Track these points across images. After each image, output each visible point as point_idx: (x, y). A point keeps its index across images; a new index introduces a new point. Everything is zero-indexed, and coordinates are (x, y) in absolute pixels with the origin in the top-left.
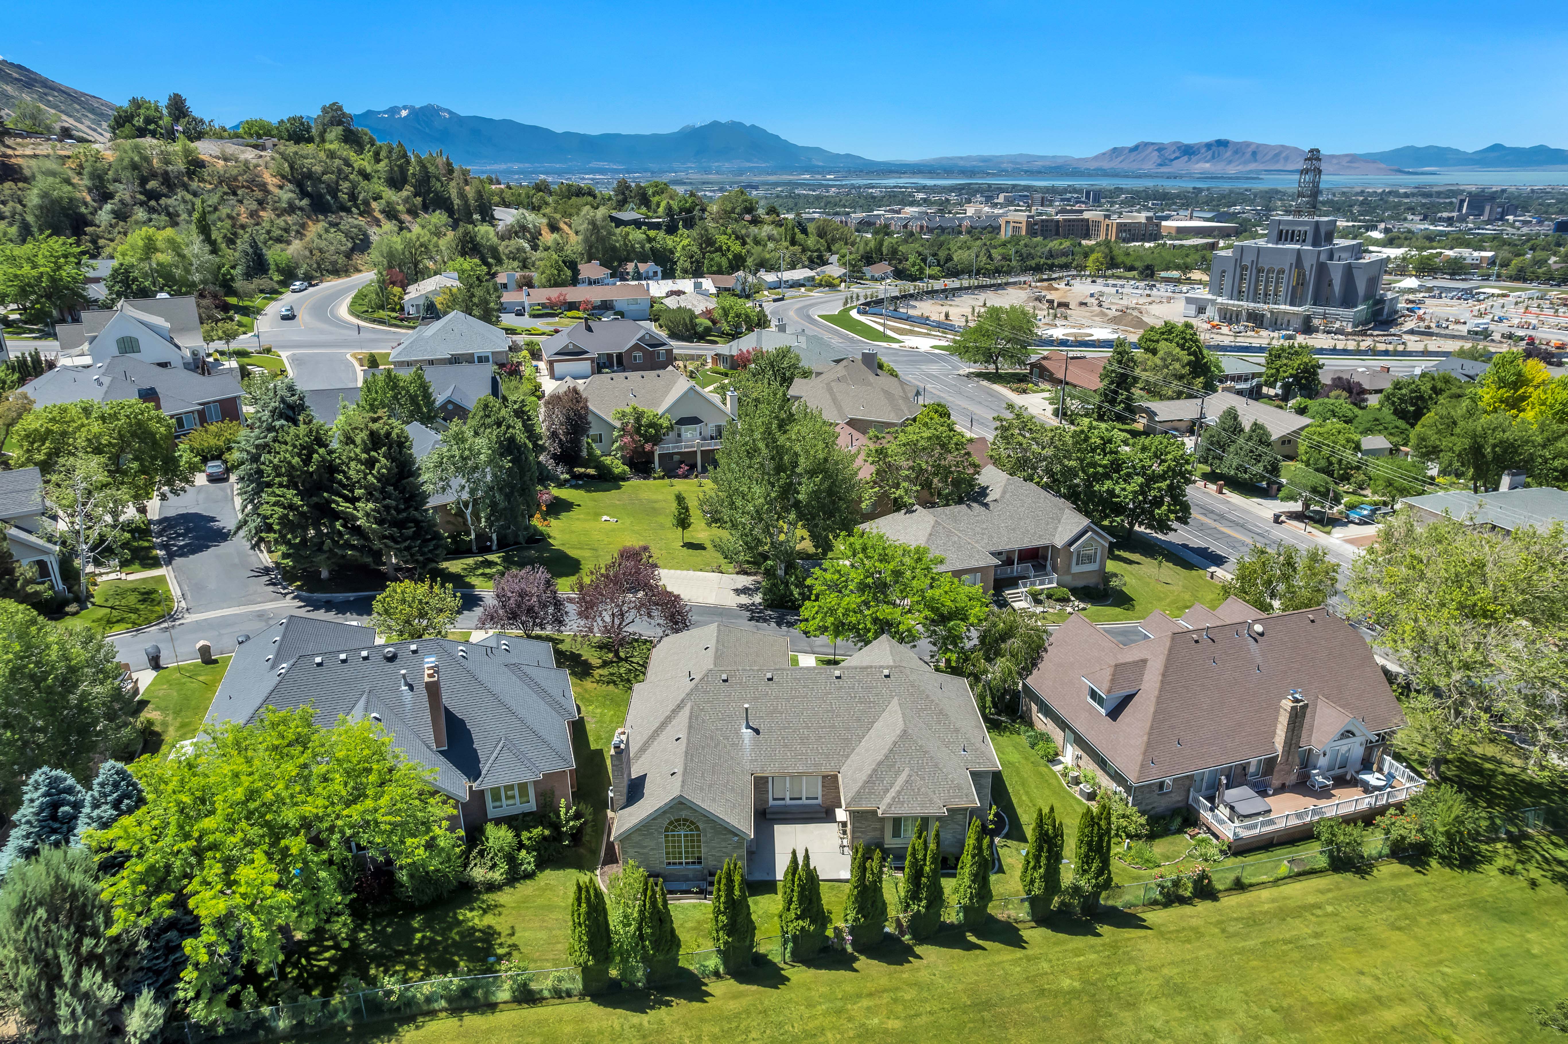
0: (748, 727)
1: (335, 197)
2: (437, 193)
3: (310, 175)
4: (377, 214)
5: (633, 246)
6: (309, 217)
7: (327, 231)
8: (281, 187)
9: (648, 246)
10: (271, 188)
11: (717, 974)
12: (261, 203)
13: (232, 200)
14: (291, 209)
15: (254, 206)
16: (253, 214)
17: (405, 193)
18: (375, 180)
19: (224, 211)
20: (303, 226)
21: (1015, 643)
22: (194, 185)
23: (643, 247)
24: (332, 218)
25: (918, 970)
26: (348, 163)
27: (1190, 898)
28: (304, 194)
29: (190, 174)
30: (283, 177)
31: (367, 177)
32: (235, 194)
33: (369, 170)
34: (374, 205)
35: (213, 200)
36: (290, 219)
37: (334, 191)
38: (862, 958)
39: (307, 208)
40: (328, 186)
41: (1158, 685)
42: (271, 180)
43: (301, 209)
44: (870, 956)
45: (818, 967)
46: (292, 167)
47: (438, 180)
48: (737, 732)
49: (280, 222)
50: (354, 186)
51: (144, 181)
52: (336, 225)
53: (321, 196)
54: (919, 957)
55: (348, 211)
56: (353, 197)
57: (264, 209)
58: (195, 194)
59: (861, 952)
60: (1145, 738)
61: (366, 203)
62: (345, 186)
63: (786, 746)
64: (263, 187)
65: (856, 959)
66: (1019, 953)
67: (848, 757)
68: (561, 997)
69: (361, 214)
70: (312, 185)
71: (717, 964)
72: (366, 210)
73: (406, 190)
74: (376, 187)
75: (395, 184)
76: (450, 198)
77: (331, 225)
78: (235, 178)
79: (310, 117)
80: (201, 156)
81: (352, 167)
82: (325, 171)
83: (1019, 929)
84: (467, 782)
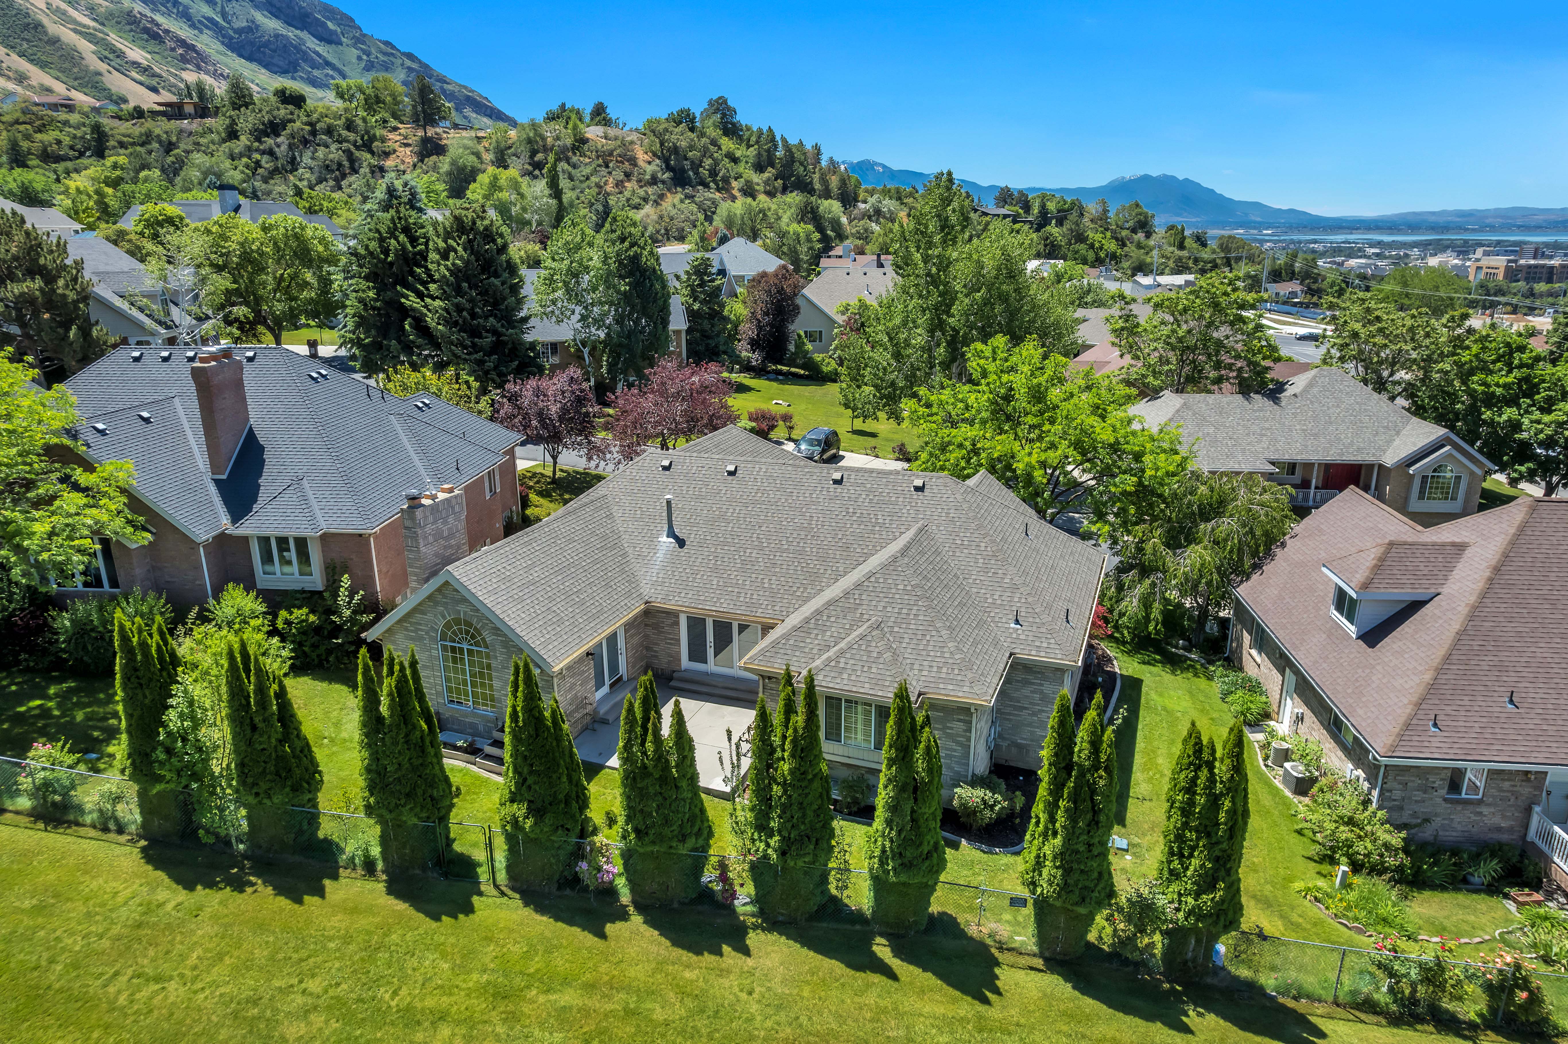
0: (671, 534)
1: (697, 173)
2: (798, 177)
3: (675, 150)
4: (735, 192)
6: (669, 190)
7: (682, 201)
8: (650, 162)
10: (641, 163)
11: (369, 867)
12: (628, 175)
13: (604, 171)
14: (654, 181)
15: (621, 177)
16: (619, 184)
17: (767, 175)
18: (743, 164)
19: (594, 179)
20: (662, 197)
21: (1221, 525)
22: (575, 159)
24: (689, 190)
26: (714, 143)
27: (1469, 1025)
28: (669, 168)
29: (574, 149)
30: (655, 154)
31: (735, 160)
32: (607, 167)
33: (738, 154)
34: (734, 184)
35: (587, 170)
36: (650, 190)
37: (696, 166)
38: (637, 919)
39: (669, 182)
40: (692, 163)
42: (642, 156)
43: (663, 182)
44: (651, 922)
45: (541, 909)
46: (662, 144)
47: (801, 164)
48: (653, 540)
49: (641, 192)
50: (716, 162)
51: (534, 153)
52: (692, 197)
53: (683, 171)
54: (746, 952)
55: (706, 186)
56: (713, 173)
57: (629, 181)
58: (574, 166)
59: (640, 908)
61: (726, 180)
62: (708, 162)
63: (716, 570)
64: (633, 161)
65: (623, 916)
68: (104, 830)
69: (719, 190)
70: (676, 159)
71: (376, 851)
72: (724, 186)
73: (769, 173)
74: (741, 168)
75: (759, 168)
76: (811, 183)
77: (687, 197)
78: (611, 154)
79: (698, 109)
80: (588, 135)
81: (720, 148)
82: (691, 148)
83: (998, 964)
84: (225, 520)
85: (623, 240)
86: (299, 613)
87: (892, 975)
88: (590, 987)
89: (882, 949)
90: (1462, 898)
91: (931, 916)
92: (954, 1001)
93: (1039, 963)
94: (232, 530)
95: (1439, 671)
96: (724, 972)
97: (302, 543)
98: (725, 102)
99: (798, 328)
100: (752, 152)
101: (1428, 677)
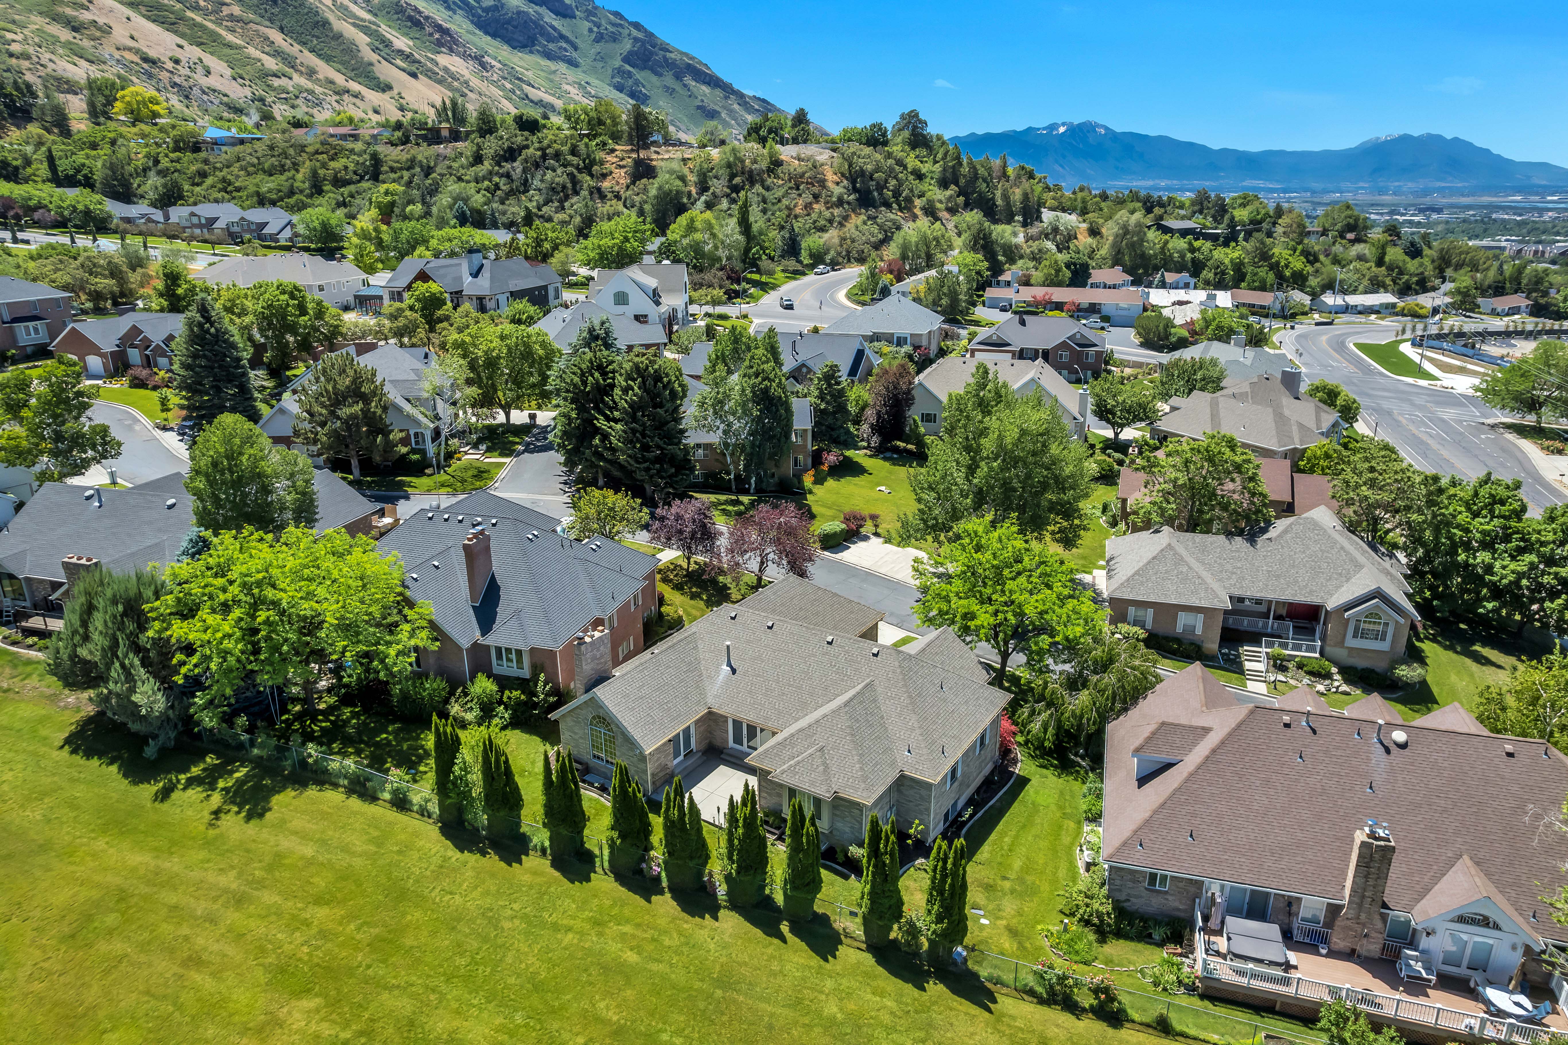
0: (729, 664)
1: (881, 194)
2: (980, 194)
3: (862, 173)
4: (918, 211)
5: (1171, 255)
6: (854, 211)
7: (865, 223)
8: (838, 184)
9: (1189, 255)
10: (830, 185)
11: (544, 852)
12: (816, 197)
13: (794, 193)
14: (840, 202)
15: (810, 199)
16: (808, 206)
17: (949, 193)
18: (927, 181)
19: (785, 202)
20: (846, 218)
21: (1106, 678)
22: (769, 181)
23: (1183, 256)
24: (872, 212)
26: (901, 162)
27: (1084, 1010)
28: (855, 190)
29: (770, 171)
30: (843, 175)
31: (920, 176)
32: (798, 188)
33: (924, 170)
34: (918, 202)
35: (779, 193)
36: (836, 211)
37: (881, 188)
38: (668, 895)
39: (855, 203)
40: (878, 184)
42: (831, 177)
43: (849, 203)
44: (674, 898)
45: (623, 884)
46: (850, 165)
47: (985, 180)
48: (718, 667)
50: (900, 183)
51: (732, 176)
53: (869, 192)
54: (716, 919)
55: (888, 206)
56: (897, 193)
57: (817, 202)
58: (768, 189)
61: (909, 200)
62: (893, 183)
63: (750, 692)
64: (822, 183)
65: (662, 893)
67: (797, 720)
68: (421, 814)
69: (901, 209)
71: (547, 844)
72: (906, 206)
73: (952, 190)
74: (924, 186)
75: (944, 184)
76: (993, 199)
77: (869, 218)
78: (802, 175)
79: (889, 123)
80: (782, 157)
81: (905, 167)
82: (878, 169)
83: (841, 943)
84: (478, 633)
85: (757, 375)
86: (516, 693)
87: (784, 940)
88: (638, 926)
89: (785, 928)
90: (1140, 946)
91: (815, 914)
92: (811, 957)
93: (864, 946)
94: (482, 641)
95: (1155, 812)
96: (702, 927)
97: (519, 653)
98: (917, 115)
99: (914, 414)
100: (938, 168)
101: (1147, 815)
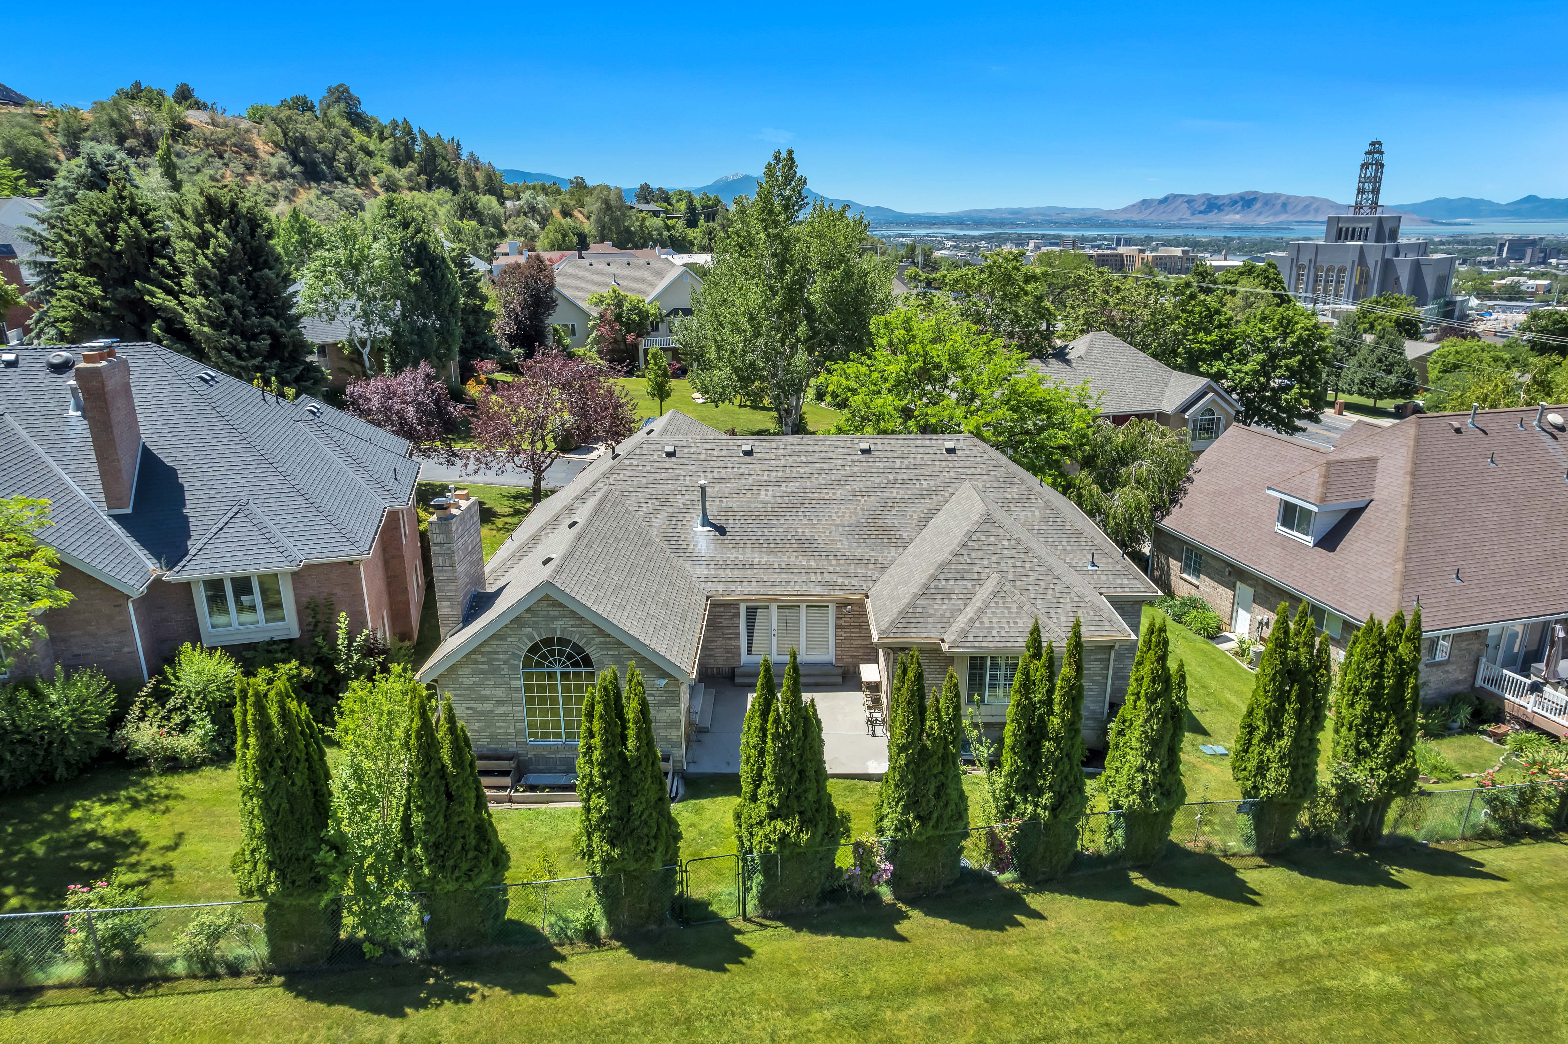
0: (706, 522)
3: (303, 140)
4: (376, 188)
5: (650, 233)
6: (301, 185)
7: (319, 198)
8: (273, 155)
9: (666, 234)
10: (262, 155)
11: (590, 936)
12: (249, 168)
13: (218, 162)
14: (281, 175)
15: (241, 170)
16: (239, 177)
17: (407, 170)
18: (378, 158)
19: (208, 171)
20: (294, 192)
21: (1143, 467)
23: (661, 234)
24: (325, 186)
25: (1039, 939)
26: (346, 134)
27: (1549, 832)
28: (296, 160)
29: (175, 136)
30: (277, 145)
31: (370, 154)
32: (221, 157)
33: (372, 147)
34: (374, 179)
36: (279, 185)
37: (330, 160)
40: (324, 156)
41: (1407, 489)
42: (262, 148)
44: (932, 913)
47: (444, 158)
48: (687, 531)
49: (269, 187)
51: (122, 138)
52: (330, 193)
54: (1039, 916)
56: (350, 167)
57: (252, 174)
59: (913, 903)
60: (1399, 566)
61: (365, 175)
62: (342, 156)
63: (772, 553)
64: (253, 153)
65: (903, 916)
66: (1248, 915)
67: (882, 571)
68: (213, 976)
69: (358, 185)
70: (305, 152)
72: (364, 182)
73: (411, 168)
74: (378, 162)
75: (398, 161)
76: (457, 177)
80: (189, 121)
81: (353, 141)
82: (321, 139)
83: (1235, 870)
84: (152, 567)
85: (406, 225)
87: (1167, 901)
94: (168, 576)
97: (269, 584)
99: (555, 321)
100: (387, 145)
